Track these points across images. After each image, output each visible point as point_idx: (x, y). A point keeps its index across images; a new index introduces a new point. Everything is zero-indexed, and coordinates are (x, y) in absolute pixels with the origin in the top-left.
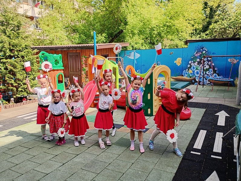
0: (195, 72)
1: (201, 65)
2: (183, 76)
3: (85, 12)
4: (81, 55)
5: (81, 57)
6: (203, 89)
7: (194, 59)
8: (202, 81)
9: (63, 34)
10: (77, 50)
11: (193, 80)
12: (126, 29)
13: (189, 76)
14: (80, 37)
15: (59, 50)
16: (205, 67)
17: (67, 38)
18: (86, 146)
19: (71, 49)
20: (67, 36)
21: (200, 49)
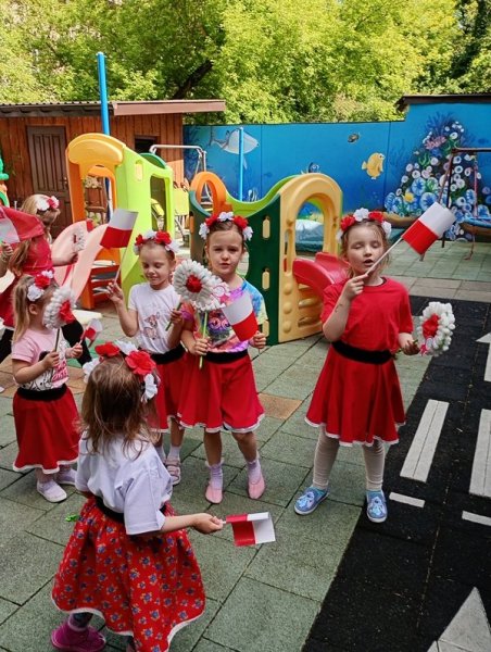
1: (442, 178)
2: (384, 210)
4: (68, 135)
10: (53, 119)
12: (219, 57)
13: (404, 210)
14: (78, 79)
16: (454, 182)
21: (441, 128)
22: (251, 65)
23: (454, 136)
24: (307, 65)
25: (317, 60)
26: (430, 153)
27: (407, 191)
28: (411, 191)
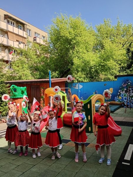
0: (124, 98)
1: (128, 93)
2: (115, 101)
3: (44, 57)
4: (40, 87)
5: (40, 88)
6: (130, 111)
7: (122, 88)
8: (129, 105)
9: (28, 72)
10: (37, 84)
11: (122, 104)
12: (72, 68)
13: (120, 101)
14: (40, 74)
15: (25, 83)
16: (131, 94)
17: (31, 75)
18: (41, 158)
19: (33, 83)
20: (31, 74)
21: (126, 82)
22: (80, 69)
23: (129, 83)
24: (92, 68)
25: (95, 67)
27: (120, 96)
28: (121, 96)
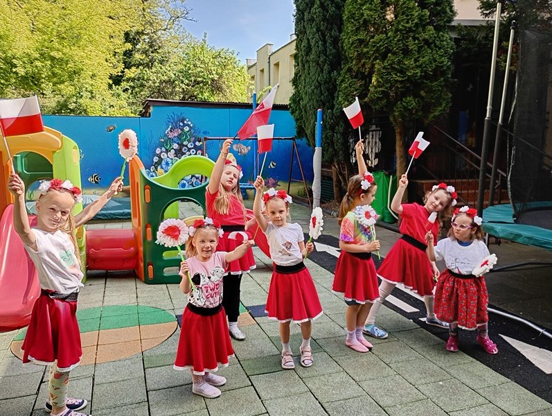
7: (166, 143)
21: (177, 123)
23: (186, 129)
26: (172, 141)
27: (159, 167)
28: (162, 168)
